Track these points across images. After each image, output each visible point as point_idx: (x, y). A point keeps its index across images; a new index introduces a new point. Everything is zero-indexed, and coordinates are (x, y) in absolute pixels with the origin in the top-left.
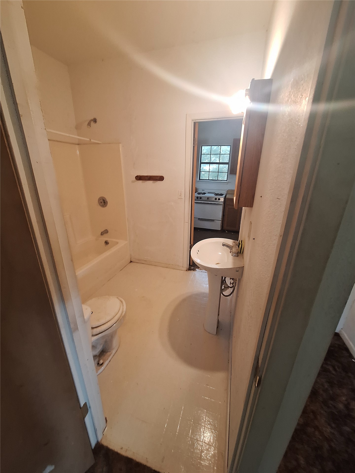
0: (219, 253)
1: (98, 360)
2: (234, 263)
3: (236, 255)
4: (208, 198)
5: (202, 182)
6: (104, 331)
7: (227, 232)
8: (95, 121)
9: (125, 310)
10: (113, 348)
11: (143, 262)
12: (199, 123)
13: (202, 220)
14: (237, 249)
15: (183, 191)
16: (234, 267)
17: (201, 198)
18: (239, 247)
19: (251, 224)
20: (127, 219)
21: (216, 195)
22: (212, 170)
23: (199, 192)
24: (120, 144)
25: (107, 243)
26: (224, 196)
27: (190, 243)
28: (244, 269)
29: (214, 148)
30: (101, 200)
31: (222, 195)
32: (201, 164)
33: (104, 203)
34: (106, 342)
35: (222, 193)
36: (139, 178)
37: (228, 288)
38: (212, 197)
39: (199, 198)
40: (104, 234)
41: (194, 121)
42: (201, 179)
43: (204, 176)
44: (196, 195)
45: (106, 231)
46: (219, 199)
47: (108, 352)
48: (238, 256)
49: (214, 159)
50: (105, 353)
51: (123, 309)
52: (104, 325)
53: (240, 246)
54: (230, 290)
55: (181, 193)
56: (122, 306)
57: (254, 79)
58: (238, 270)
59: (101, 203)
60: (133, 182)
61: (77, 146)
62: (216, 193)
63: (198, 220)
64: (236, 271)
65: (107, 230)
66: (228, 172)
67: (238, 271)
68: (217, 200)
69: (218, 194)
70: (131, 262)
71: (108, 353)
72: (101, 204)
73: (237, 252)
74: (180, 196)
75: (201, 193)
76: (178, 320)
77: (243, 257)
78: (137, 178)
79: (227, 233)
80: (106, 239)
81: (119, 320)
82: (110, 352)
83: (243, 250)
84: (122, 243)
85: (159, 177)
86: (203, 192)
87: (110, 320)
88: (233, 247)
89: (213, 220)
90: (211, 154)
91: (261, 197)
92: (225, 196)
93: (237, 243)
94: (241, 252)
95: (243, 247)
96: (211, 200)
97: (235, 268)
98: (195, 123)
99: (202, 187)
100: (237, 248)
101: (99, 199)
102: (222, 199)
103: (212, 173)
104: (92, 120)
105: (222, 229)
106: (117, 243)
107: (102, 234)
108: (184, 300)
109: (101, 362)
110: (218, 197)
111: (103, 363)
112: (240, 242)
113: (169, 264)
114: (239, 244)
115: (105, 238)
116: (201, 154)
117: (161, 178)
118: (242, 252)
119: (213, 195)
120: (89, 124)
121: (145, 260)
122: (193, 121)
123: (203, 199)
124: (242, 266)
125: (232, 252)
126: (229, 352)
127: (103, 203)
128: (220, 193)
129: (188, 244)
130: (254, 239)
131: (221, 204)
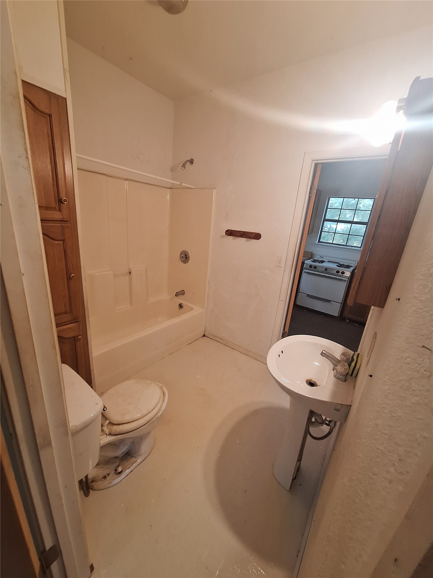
0: (315, 363)
1: (117, 465)
2: (335, 394)
3: (343, 378)
4: (326, 269)
5: (321, 246)
6: (126, 432)
7: (347, 321)
8: (191, 162)
9: (163, 408)
10: (140, 455)
11: (219, 340)
12: (323, 164)
13: (312, 298)
14: (344, 369)
15: (284, 257)
16: (332, 401)
17: (315, 267)
18: (350, 365)
19: (376, 338)
20: (208, 282)
21: (341, 266)
22: (340, 230)
23: (315, 259)
24: (214, 190)
25: (181, 306)
26: (352, 269)
27: (284, 330)
28: (351, 410)
29: (351, 201)
30: (183, 254)
31: (348, 267)
32: (325, 222)
33: (186, 258)
34: (133, 443)
35: (350, 265)
36: (230, 233)
37: (321, 425)
38: (333, 269)
39: (313, 267)
40: (179, 296)
41: (316, 162)
42: (322, 242)
43: (326, 238)
44: (309, 262)
45: (183, 292)
46: (343, 273)
47: (133, 456)
48: (345, 381)
49: (348, 216)
50: (129, 457)
51: (161, 406)
52: (128, 424)
53: (353, 364)
54: (325, 429)
55: (280, 259)
56: (162, 400)
57: (420, 77)
58: (338, 408)
59: (183, 257)
60: (222, 237)
61: (169, 190)
62: (341, 263)
63: (307, 296)
64: (335, 410)
65: (183, 290)
66: (364, 236)
67: (339, 410)
68: (340, 274)
69: (343, 265)
70: (204, 336)
71: (133, 459)
72: (182, 259)
73: (345, 373)
74: (279, 263)
75: (318, 261)
76: (237, 442)
77: (354, 386)
78: (227, 232)
79: (347, 323)
80: (181, 302)
81: (151, 422)
82: (135, 458)
83: (356, 373)
84: (197, 310)
85: (255, 234)
86: (320, 259)
87: (137, 419)
88: (339, 361)
89: (329, 301)
90: (341, 209)
91: (399, 300)
92: (354, 270)
93: (348, 357)
94: (353, 375)
95: (357, 367)
96: (330, 272)
97: (332, 403)
98: (316, 165)
99: (320, 252)
100: (345, 367)
101: (181, 253)
102: (348, 274)
103: (339, 235)
104: (188, 161)
105: (340, 316)
106: (192, 309)
107: (177, 295)
108: (256, 412)
109: (120, 469)
110: (341, 269)
111: (121, 472)
112: (355, 358)
113: (250, 352)
114: (353, 359)
115: (180, 300)
116: (327, 208)
117: (257, 236)
118: (355, 375)
119: (334, 266)
120: (184, 166)
121: (221, 337)
122: (314, 162)
123: (319, 269)
124: (349, 403)
125: (336, 371)
126: (303, 535)
127: (184, 258)
128: (346, 264)
129: (280, 330)
130: (371, 376)
131: (345, 281)
